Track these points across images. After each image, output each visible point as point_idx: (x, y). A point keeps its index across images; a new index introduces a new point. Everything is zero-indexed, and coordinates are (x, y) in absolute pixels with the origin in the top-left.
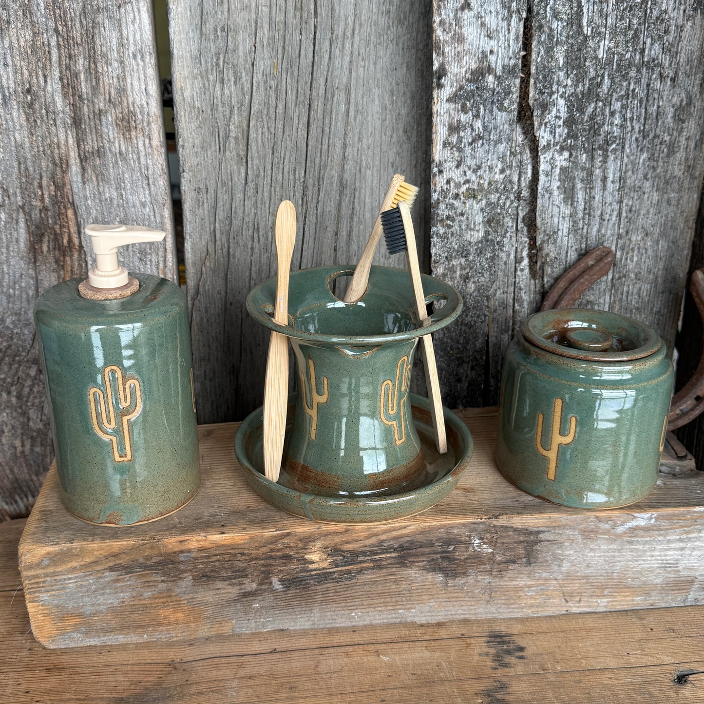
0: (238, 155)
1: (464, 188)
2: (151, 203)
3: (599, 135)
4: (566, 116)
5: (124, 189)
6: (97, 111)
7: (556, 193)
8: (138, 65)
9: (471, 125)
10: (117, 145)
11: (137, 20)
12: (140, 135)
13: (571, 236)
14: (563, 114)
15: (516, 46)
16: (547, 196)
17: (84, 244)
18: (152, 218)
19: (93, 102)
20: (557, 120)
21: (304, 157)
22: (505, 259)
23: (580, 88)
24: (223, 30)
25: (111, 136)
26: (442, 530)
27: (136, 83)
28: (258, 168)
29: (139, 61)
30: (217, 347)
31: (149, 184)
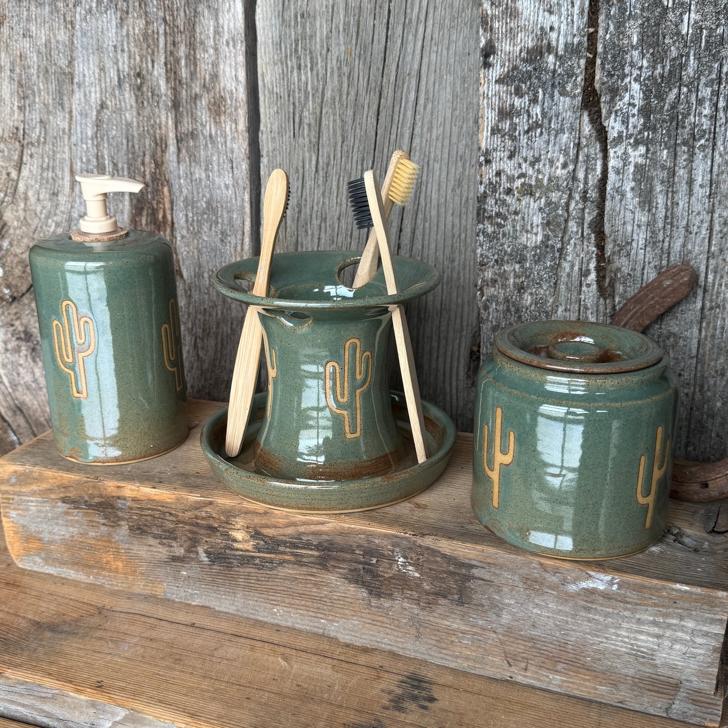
0: (311, 142)
1: (518, 183)
2: (234, 186)
3: (684, 127)
4: (642, 103)
5: (212, 170)
6: (193, 95)
7: (629, 195)
8: (230, 52)
9: (528, 111)
11: (232, 10)
12: (228, 120)
13: (648, 249)
14: (638, 101)
15: (580, 22)
16: (618, 197)
17: (175, 220)
18: (234, 201)
19: (191, 87)
20: (630, 108)
21: (373, 146)
22: (568, 270)
23: (659, 70)
24: (302, 16)
25: (204, 120)
26: (363, 536)
27: (228, 70)
29: (231, 48)
31: (232, 168)
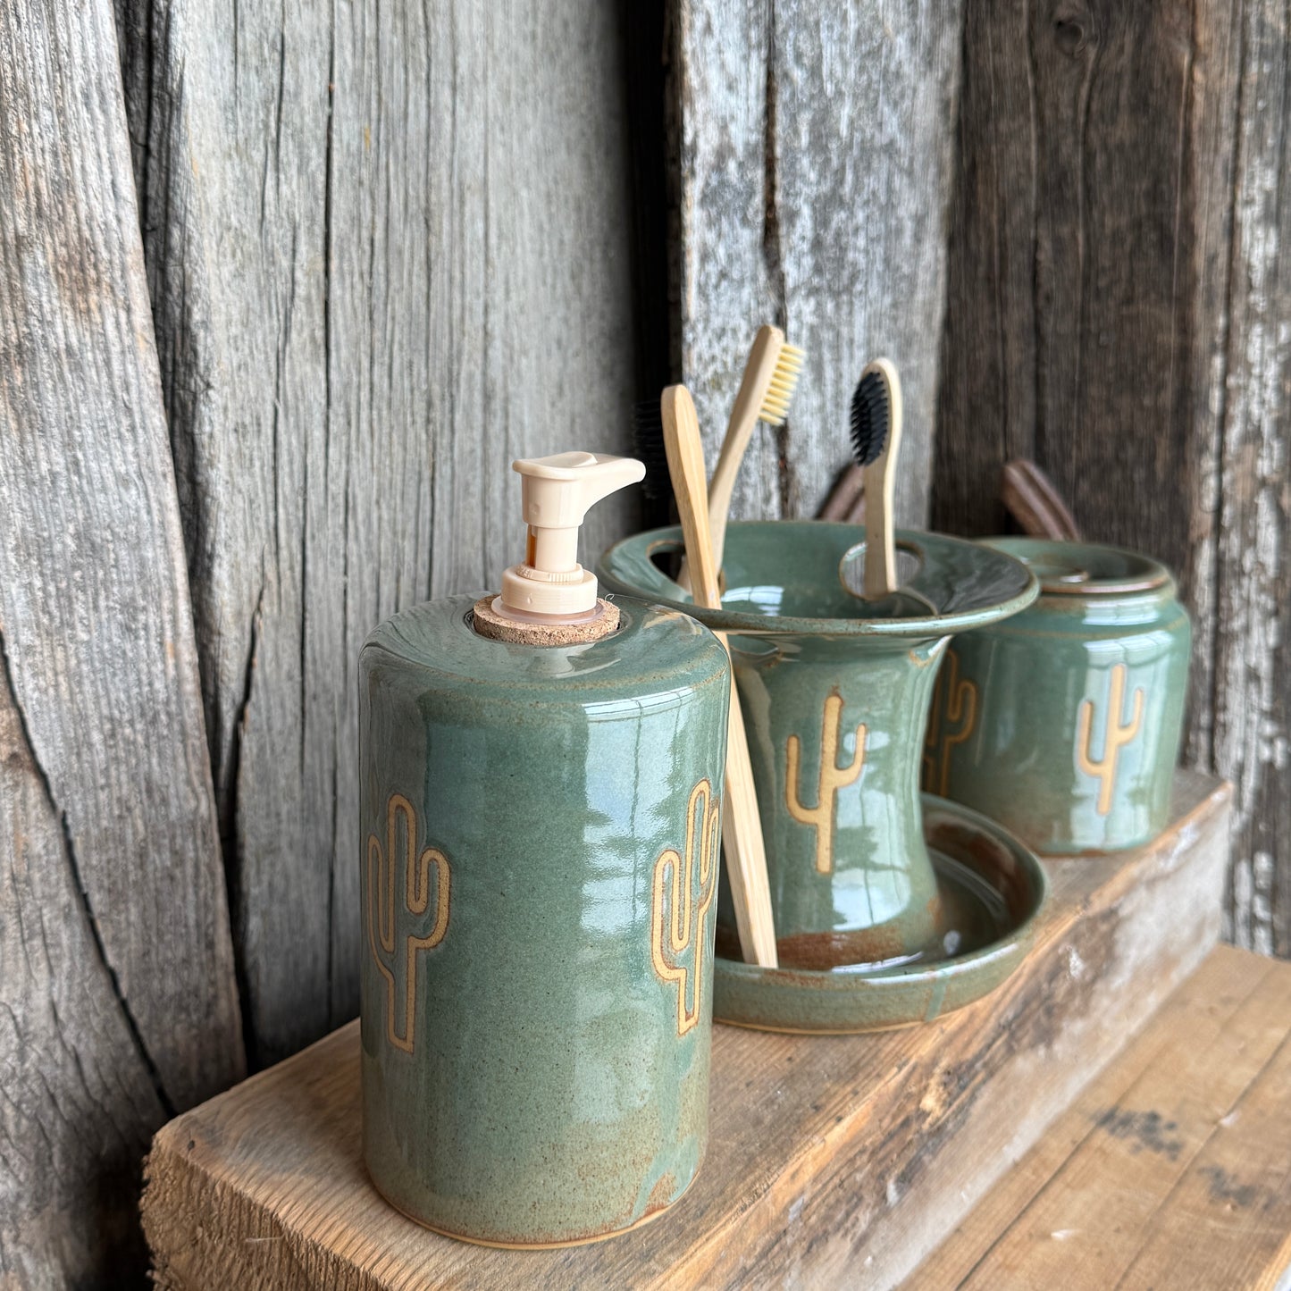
1: (710, 372)
2: (141, 476)
3: (844, 268)
4: (812, 235)
5: (81, 445)
6: (11, 241)
8: (93, 120)
9: (715, 252)
10: (60, 330)
11: (88, 7)
12: (107, 303)
13: (820, 445)
15: (756, 110)
18: (144, 517)
20: (802, 244)
24: (274, 46)
25: (47, 308)
27: (91, 166)
28: (348, 368)
29: (97, 112)
31: (133, 428)
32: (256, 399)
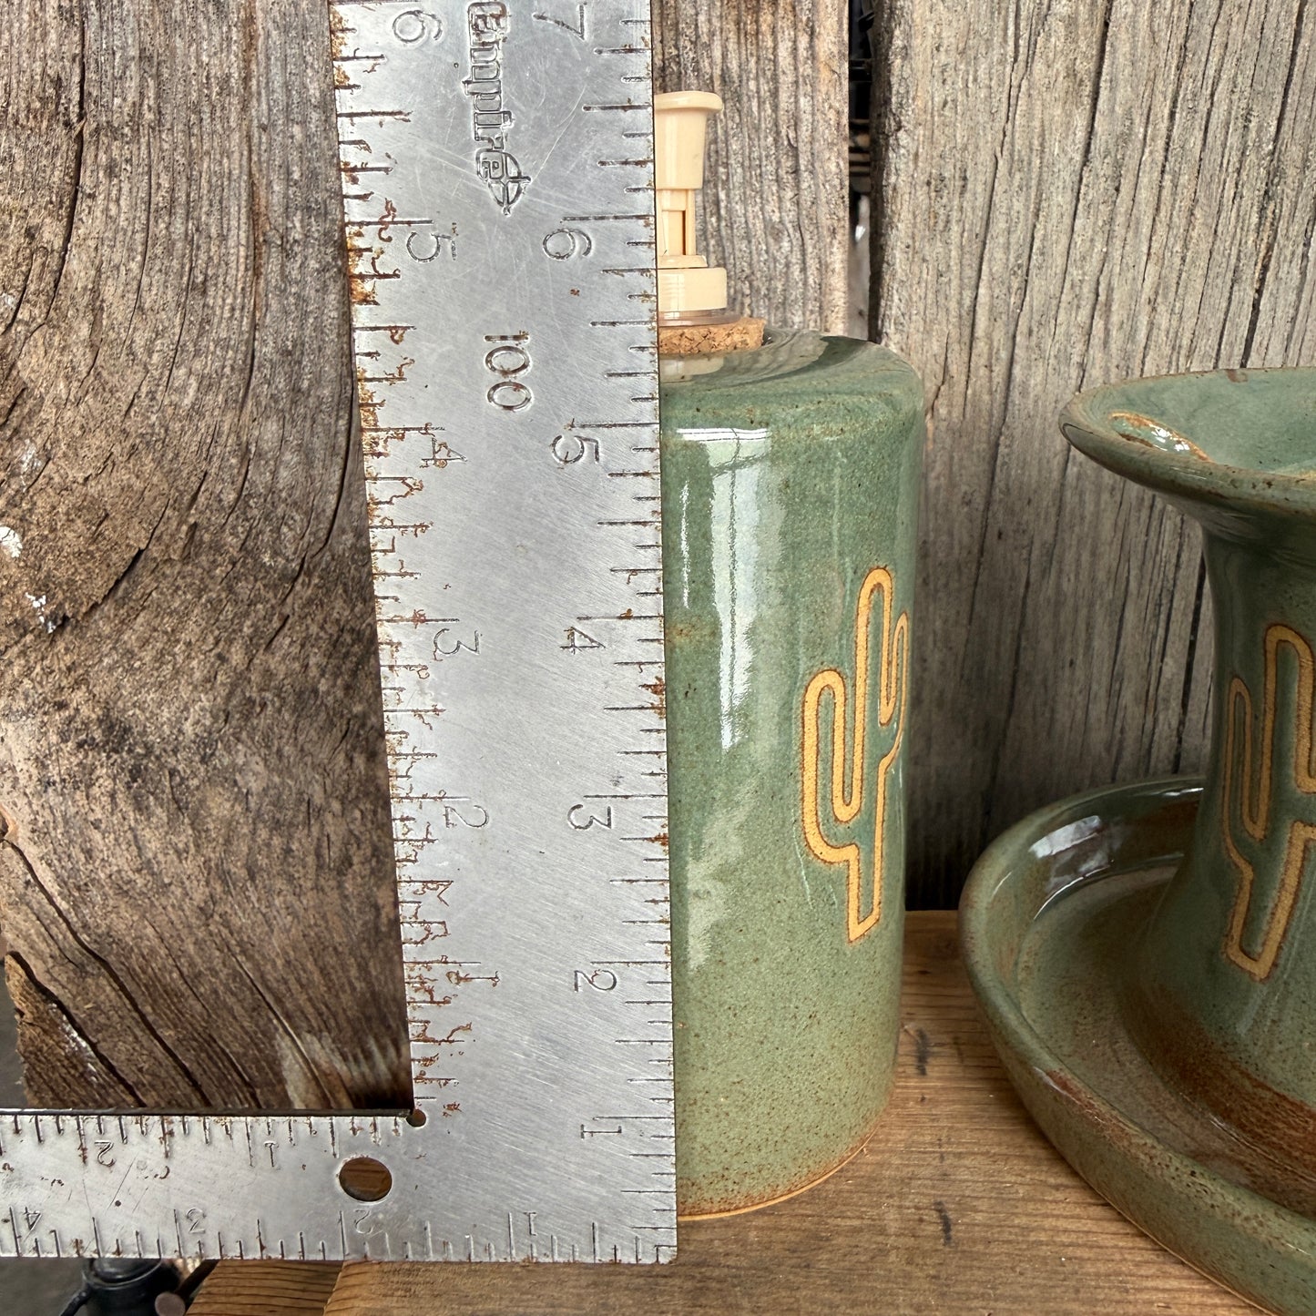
0: (1071, 73)
2: (799, 227)
10: (717, 53)
12: (785, 24)
18: (796, 270)
21: (1282, 74)
25: (704, 28)
28: (1128, 115)
30: (943, 663)
31: (795, 170)
32: (965, 148)
